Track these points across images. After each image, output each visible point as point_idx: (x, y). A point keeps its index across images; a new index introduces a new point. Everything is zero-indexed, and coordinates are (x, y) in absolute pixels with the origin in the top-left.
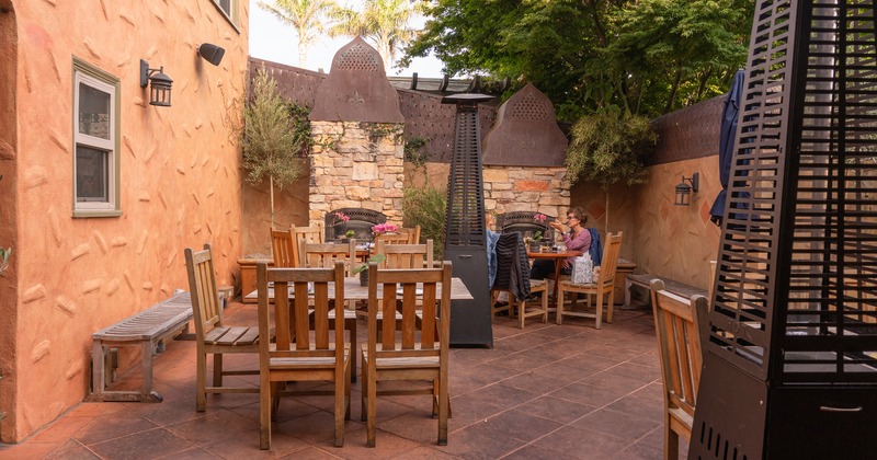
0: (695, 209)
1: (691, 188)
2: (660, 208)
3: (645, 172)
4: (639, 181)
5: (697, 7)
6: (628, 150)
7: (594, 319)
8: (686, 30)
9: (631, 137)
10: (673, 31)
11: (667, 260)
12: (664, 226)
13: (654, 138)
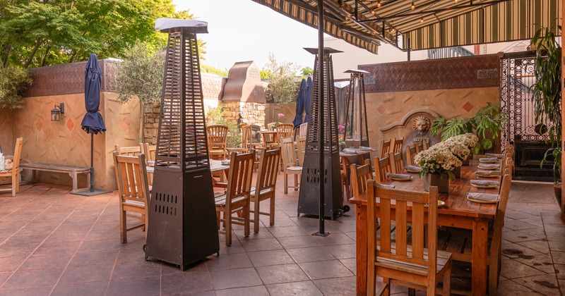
0: (63, 123)
1: (60, 112)
2: (35, 123)
3: (23, 101)
4: (19, 107)
5: (64, 15)
6: (14, 88)
7: (11, 192)
8: (60, 26)
9: (16, 80)
10: (48, 24)
11: (43, 153)
12: (40, 134)
13: (30, 81)
